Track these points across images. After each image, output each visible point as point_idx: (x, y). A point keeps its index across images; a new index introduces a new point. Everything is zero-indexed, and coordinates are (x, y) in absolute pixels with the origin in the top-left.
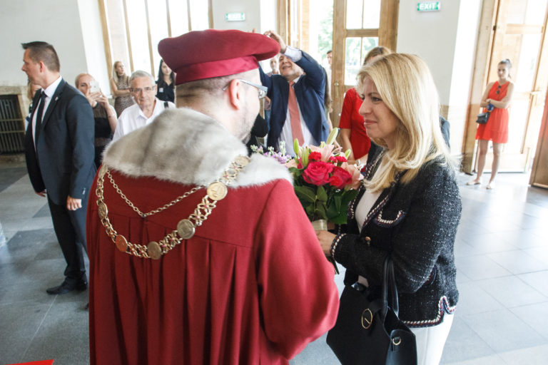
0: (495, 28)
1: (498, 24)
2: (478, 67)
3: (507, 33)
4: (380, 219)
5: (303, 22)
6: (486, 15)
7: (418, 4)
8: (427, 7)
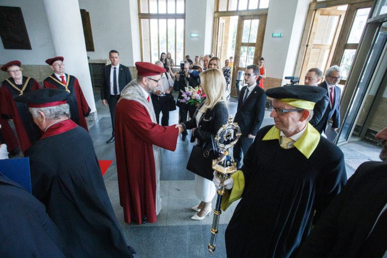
0: (307, 46)
1: (309, 44)
2: (298, 63)
3: (313, 48)
4: (204, 119)
5: (225, 37)
6: (303, 40)
7: (273, 34)
8: (276, 35)
